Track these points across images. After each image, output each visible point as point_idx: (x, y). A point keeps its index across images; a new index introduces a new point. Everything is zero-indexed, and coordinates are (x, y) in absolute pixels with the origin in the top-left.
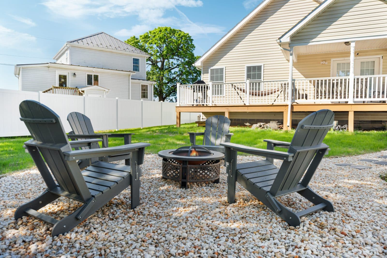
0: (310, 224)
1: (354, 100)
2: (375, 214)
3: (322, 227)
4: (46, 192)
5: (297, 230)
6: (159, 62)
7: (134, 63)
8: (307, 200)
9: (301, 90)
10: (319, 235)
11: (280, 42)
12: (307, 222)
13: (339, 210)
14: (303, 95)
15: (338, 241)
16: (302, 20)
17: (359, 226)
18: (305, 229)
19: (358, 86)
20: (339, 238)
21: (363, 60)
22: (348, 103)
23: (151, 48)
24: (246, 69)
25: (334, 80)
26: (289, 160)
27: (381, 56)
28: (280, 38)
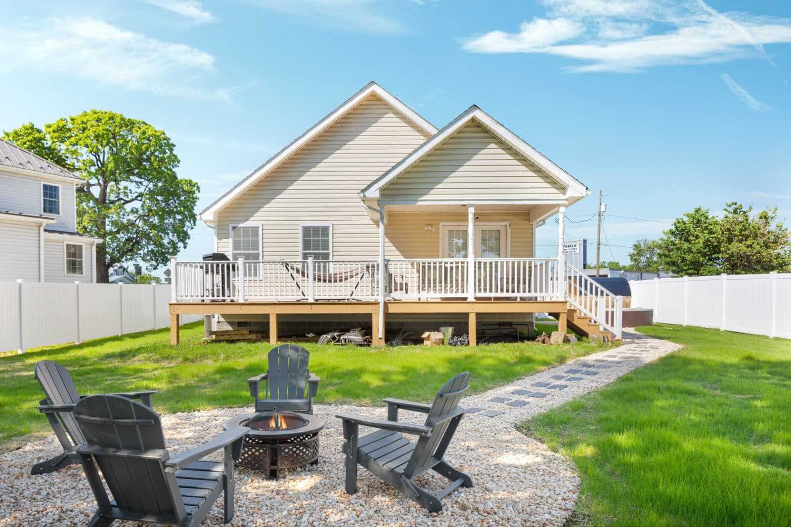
0: (452, 507)
1: (475, 295)
2: (513, 483)
3: (464, 508)
4: (95, 520)
5: (440, 516)
6: (94, 185)
7: (45, 195)
8: (441, 476)
9: (399, 276)
10: (464, 518)
11: (365, 196)
12: (449, 505)
13: (477, 484)
14: (401, 285)
15: (483, 521)
17: (500, 501)
18: (450, 513)
19: (480, 274)
20: (483, 518)
21: (485, 228)
22: (468, 301)
23: (74, 152)
24: (300, 231)
25: (447, 263)
26: (428, 436)
27: (507, 223)
28: (363, 191)
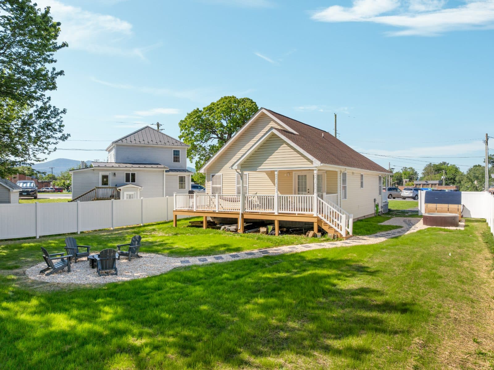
1: (278, 212)
16: (240, 158)
22: (275, 214)
24: (236, 177)
